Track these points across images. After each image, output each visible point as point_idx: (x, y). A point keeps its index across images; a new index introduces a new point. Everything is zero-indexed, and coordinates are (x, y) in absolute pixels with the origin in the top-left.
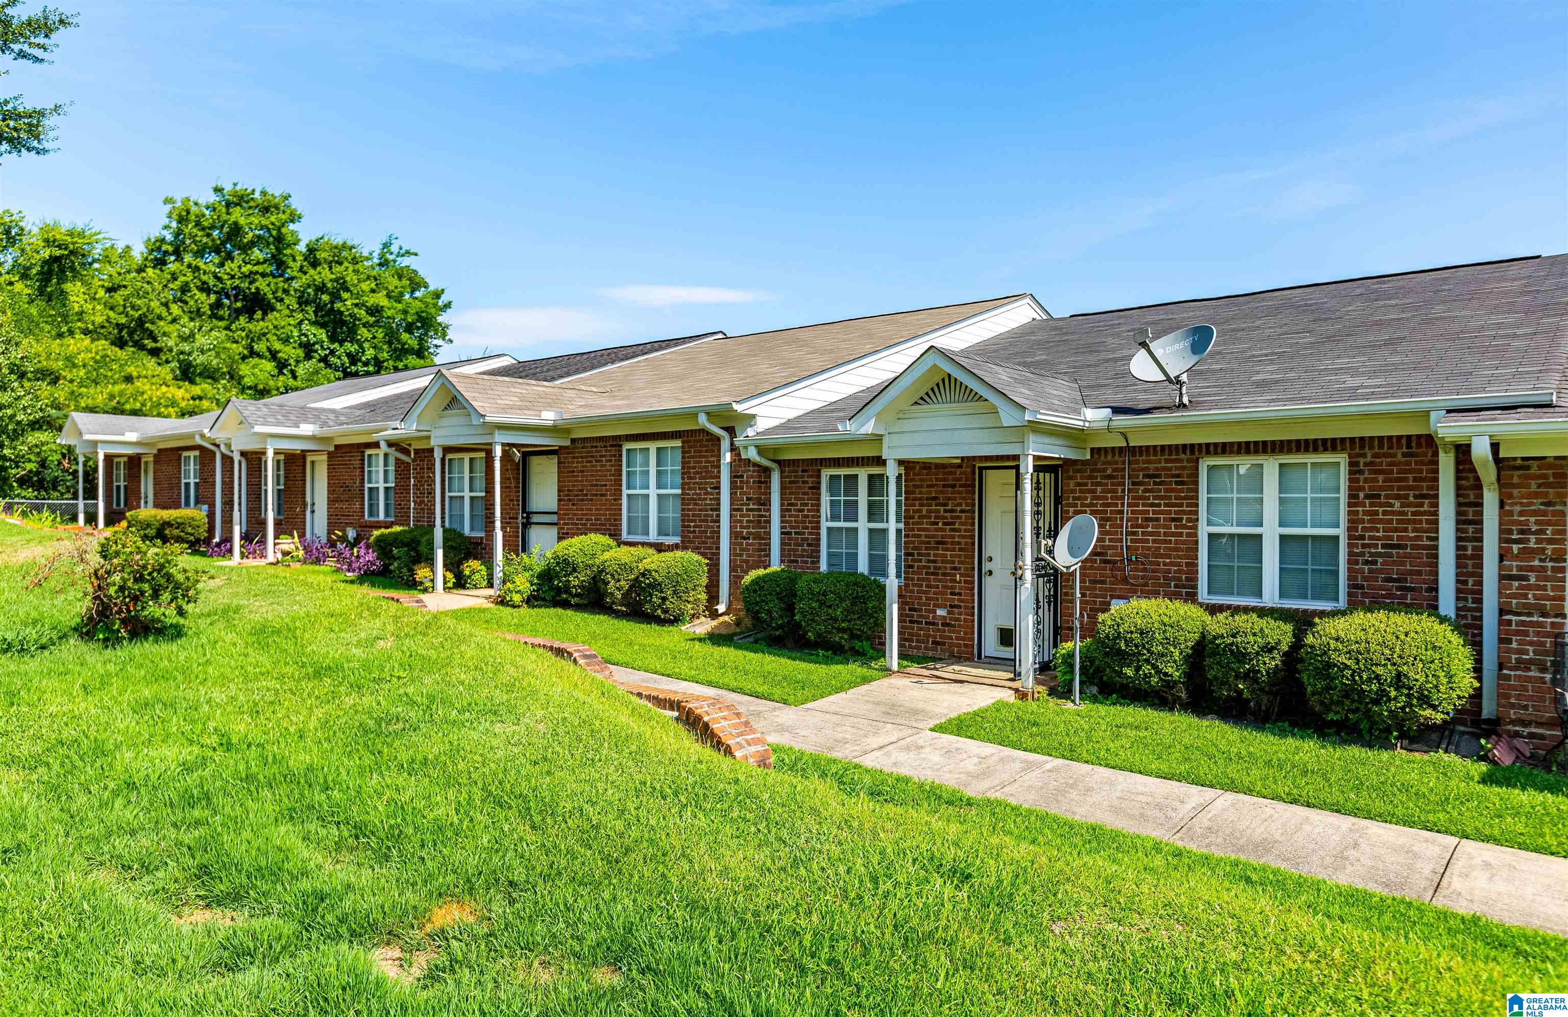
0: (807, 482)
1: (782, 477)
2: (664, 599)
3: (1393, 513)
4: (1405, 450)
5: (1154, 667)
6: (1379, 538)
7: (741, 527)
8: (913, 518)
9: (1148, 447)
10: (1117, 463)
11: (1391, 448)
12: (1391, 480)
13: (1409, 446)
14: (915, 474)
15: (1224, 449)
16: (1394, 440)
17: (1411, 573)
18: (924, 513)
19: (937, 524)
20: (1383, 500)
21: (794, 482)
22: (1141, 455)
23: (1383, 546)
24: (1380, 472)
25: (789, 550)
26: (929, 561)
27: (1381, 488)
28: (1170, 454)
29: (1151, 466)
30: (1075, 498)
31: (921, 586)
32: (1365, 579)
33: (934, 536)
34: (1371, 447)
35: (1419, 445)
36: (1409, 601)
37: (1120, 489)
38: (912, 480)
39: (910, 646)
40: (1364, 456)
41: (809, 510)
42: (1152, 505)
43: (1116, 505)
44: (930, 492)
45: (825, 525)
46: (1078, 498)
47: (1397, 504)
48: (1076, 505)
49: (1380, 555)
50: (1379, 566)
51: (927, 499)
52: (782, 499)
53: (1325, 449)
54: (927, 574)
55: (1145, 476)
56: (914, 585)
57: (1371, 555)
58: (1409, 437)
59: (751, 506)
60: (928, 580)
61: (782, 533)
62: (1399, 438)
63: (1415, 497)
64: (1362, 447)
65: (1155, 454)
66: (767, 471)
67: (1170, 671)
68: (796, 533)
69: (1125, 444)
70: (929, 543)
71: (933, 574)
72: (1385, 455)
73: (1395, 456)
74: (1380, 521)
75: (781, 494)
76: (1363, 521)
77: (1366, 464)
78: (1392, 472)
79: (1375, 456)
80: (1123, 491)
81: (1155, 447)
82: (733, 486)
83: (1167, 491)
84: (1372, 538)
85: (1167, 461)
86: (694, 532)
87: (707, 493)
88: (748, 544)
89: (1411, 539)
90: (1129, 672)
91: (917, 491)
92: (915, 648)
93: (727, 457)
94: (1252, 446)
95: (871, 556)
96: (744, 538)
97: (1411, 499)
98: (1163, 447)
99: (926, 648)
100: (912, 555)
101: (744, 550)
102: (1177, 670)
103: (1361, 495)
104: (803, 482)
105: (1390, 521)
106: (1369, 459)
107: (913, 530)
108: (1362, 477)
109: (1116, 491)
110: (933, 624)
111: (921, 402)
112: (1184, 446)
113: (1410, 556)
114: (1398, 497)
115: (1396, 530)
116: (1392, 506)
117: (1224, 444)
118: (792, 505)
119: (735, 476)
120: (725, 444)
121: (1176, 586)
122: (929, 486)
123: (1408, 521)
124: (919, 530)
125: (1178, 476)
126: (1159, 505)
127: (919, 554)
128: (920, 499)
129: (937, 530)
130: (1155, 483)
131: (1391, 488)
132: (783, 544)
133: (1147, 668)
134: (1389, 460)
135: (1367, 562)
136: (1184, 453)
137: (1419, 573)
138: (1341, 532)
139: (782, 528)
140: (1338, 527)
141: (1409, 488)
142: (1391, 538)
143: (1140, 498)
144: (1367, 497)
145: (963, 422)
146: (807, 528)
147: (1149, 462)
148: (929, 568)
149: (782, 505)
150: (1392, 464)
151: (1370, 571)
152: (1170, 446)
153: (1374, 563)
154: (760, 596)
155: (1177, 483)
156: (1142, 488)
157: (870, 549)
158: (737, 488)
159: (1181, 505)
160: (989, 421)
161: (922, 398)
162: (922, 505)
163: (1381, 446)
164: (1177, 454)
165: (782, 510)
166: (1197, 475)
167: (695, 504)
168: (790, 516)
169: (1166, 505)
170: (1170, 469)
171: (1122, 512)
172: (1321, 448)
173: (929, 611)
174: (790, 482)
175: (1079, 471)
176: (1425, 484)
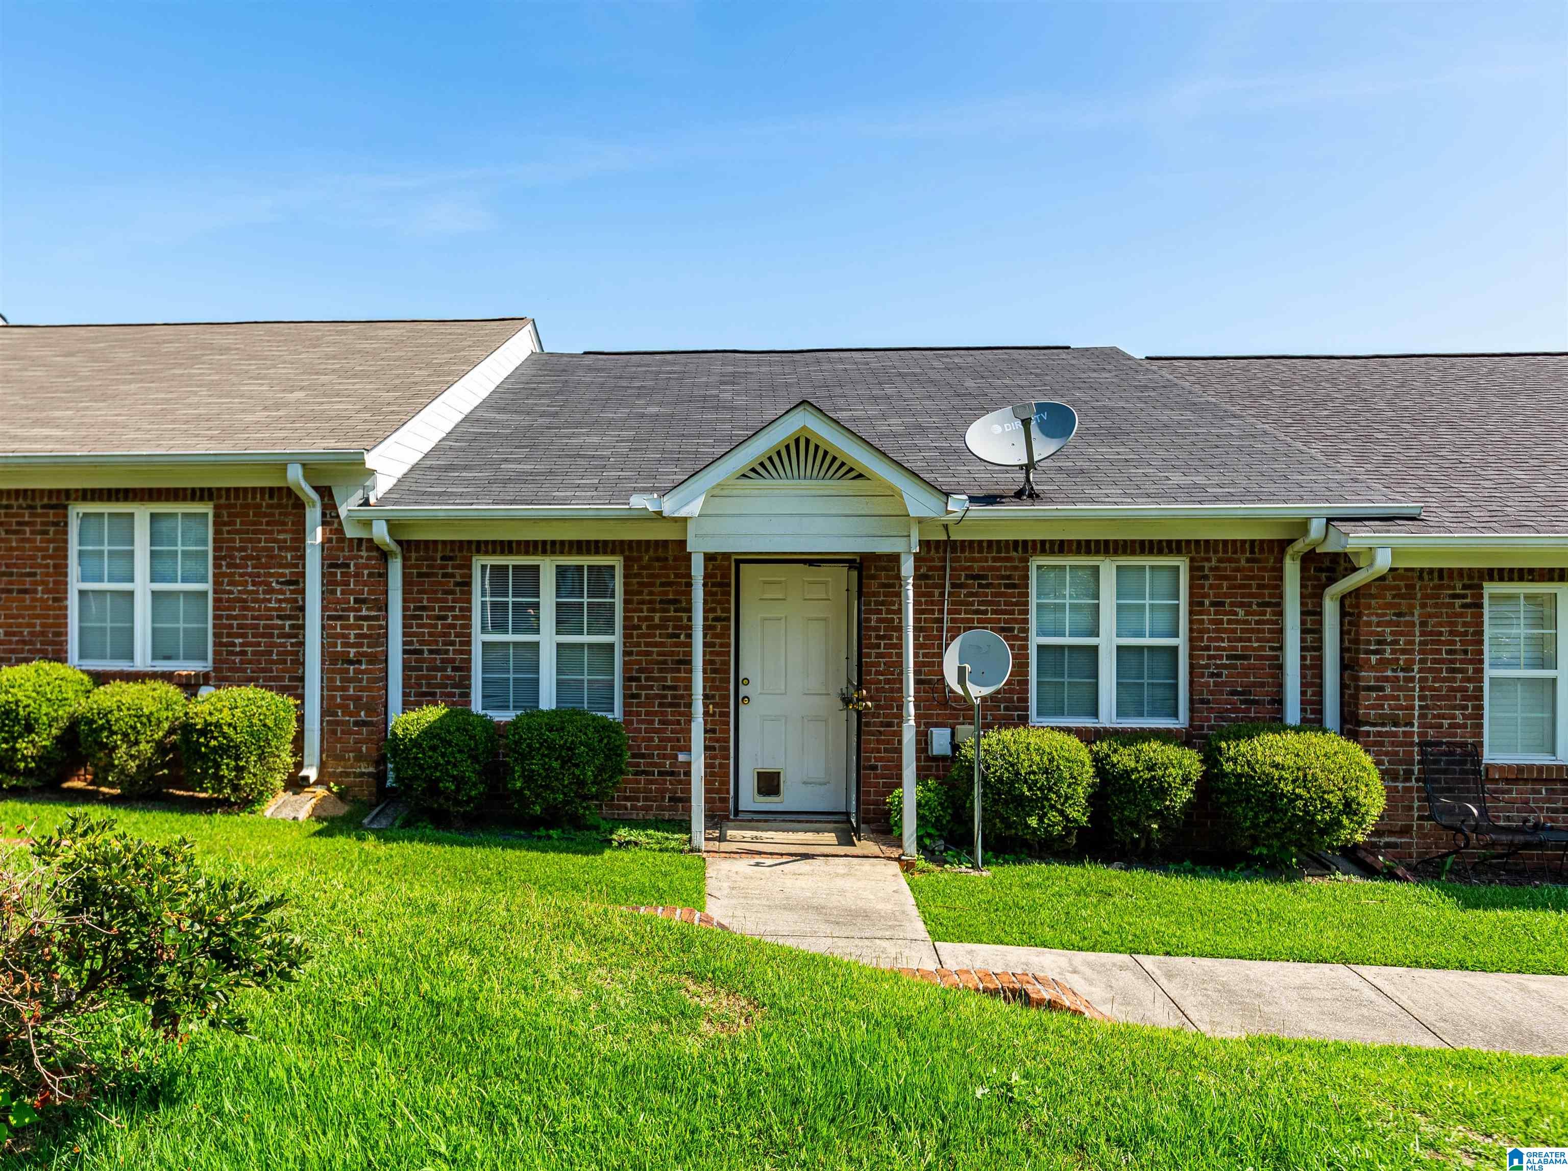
0: (453, 576)
1: (404, 567)
2: (239, 770)
3: (1237, 622)
4: (1248, 555)
5: (1061, 813)
6: (1224, 649)
7: (345, 645)
8: (639, 627)
9: (971, 542)
10: (933, 560)
11: (1235, 552)
12: (1235, 587)
13: (1252, 552)
14: (642, 568)
15: (1061, 547)
16: (1239, 545)
17: (1254, 684)
18: (657, 621)
19: (678, 636)
20: (1227, 608)
21: (427, 575)
22: (963, 551)
23: (1228, 657)
24: (1226, 578)
25: (418, 678)
26: (665, 688)
27: (1226, 595)
28: (999, 551)
29: (976, 565)
30: (877, 603)
31: (652, 722)
32: (1211, 693)
33: (672, 653)
34: (1216, 552)
35: (1262, 550)
36: (1252, 715)
37: (937, 592)
38: (637, 575)
39: (634, 808)
40: (1209, 560)
41: (455, 618)
42: (977, 612)
43: (932, 612)
44: (666, 593)
45: (478, 638)
46: (882, 603)
47: (1241, 612)
48: (879, 612)
49: (1225, 666)
50: (1224, 679)
51: (661, 602)
52: (405, 600)
53: (1170, 552)
54: (660, 705)
55: (968, 577)
56: (640, 722)
57: (1217, 666)
58: (1253, 542)
59: (364, 613)
60: (663, 714)
61: (405, 652)
62: (1243, 542)
63: (1258, 605)
64: (1207, 551)
65: (980, 551)
66: (384, 556)
67: (1075, 814)
68: (431, 652)
69: (945, 538)
70: (665, 662)
71: (671, 705)
72: (1230, 560)
73: (1238, 561)
74: (1225, 631)
75: (404, 593)
76: (1208, 631)
77: (1211, 569)
78: (1235, 578)
79: (1220, 561)
80: (942, 594)
81: (980, 542)
82: (328, 581)
83: (995, 595)
84: (1217, 649)
85: (995, 560)
86: (243, 653)
87: (272, 591)
88: (357, 671)
89: (1254, 649)
90: (1033, 822)
91: (646, 591)
92: (642, 808)
93: (316, 536)
94: (1093, 544)
95: (559, 683)
96: (351, 662)
97: (1255, 607)
98: (990, 542)
99: (659, 808)
100: (638, 679)
101: (350, 680)
102: (1084, 814)
103: (1207, 602)
104: (445, 575)
105: (1234, 631)
106: (1213, 563)
107: (638, 645)
108: (1207, 583)
109: (931, 595)
110: (672, 774)
111: (753, 475)
112: (1016, 542)
113: (1254, 667)
114: (1242, 605)
115: (1240, 640)
116: (1236, 614)
117: (1062, 542)
118: (423, 608)
119: (331, 564)
120: (314, 514)
121: (1006, 709)
122: (663, 585)
123: (1252, 631)
124: (647, 645)
125: (1009, 577)
126: (985, 612)
127: (647, 679)
128: (650, 602)
129: (676, 645)
130: (980, 586)
131: (1234, 595)
132: (406, 667)
133: (1054, 817)
134: (1233, 565)
135: (1212, 675)
136: (1016, 550)
137: (1262, 685)
138: (1181, 642)
139: (405, 643)
140: (1177, 636)
141: (1252, 595)
142: (1235, 648)
143: (962, 603)
144: (1213, 604)
145: (819, 506)
146: (452, 643)
147: (973, 560)
148: (665, 697)
149: (405, 609)
150: (1237, 570)
151: (1216, 684)
152: (999, 542)
153: (1219, 675)
154: (443, 755)
155: (1007, 586)
156: (964, 591)
157: (559, 672)
158: (337, 584)
159: (1012, 612)
160: (881, 506)
161: (753, 470)
162: (653, 610)
163: (1225, 551)
164: (1008, 552)
165: (405, 617)
166: (1026, 577)
167: (244, 608)
168: (419, 626)
169: (994, 612)
170: (998, 569)
171: (941, 621)
172: (1166, 550)
173: (665, 757)
174: (420, 575)
175: (885, 569)
176: (1266, 592)
